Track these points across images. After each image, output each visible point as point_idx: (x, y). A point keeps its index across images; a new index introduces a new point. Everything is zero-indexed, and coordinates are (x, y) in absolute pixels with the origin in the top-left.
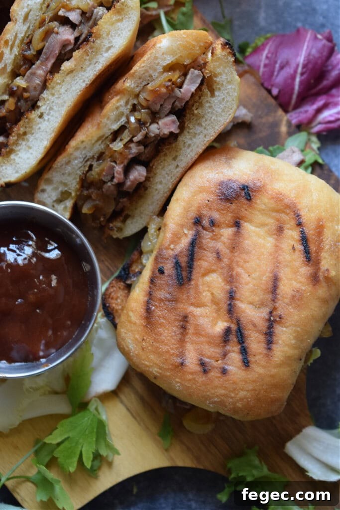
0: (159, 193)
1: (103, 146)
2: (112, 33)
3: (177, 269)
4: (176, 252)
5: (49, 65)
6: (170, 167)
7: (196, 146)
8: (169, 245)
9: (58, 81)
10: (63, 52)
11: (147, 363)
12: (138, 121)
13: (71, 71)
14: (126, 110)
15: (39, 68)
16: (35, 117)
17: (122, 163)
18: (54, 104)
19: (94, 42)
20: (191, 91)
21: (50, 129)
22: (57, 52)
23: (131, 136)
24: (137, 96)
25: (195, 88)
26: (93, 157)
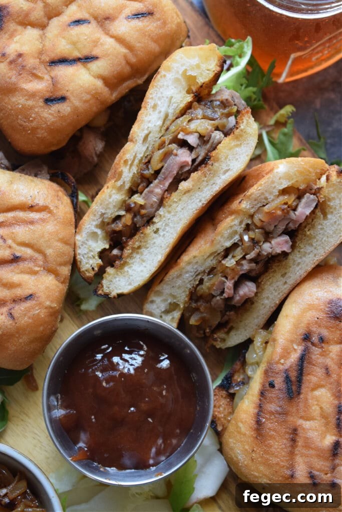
0: (264, 308)
1: (214, 262)
2: (230, 157)
3: (287, 383)
4: (286, 367)
5: (167, 184)
6: (278, 283)
7: (305, 264)
8: (280, 360)
9: (175, 200)
10: (180, 173)
11: (256, 474)
12: (252, 240)
13: (188, 191)
14: (240, 229)
15: (157, 186)
16: (151, 232)
17: (233, 278)
18: (170, 221)
19: (212, 165)
20: (305, 214)
21: (165, 244)
22: (175, 172)
23: (244, 254)
24: (252, 216)
25: (310, 211)
26: (204, 272)
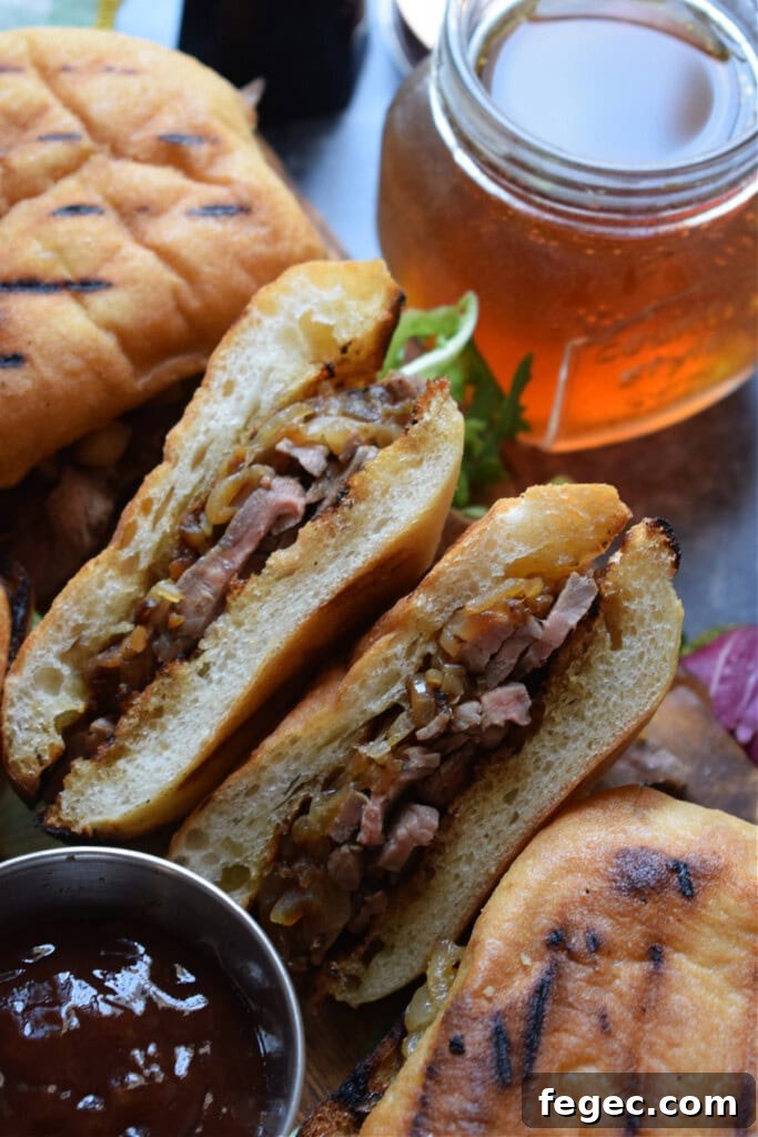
0: (461, 885)
1: (341, 755)
2: (395, 490)
3: (497, 1045)
4: (499, 1006)
5: (240, 557)
6: (496, 818)
7: (564, 767)
8: (482, 987)
9: (257, 592)
10: (275, 533)
12: (434, 690)
13: (290, 572)
14: (406, 668)
15: (214, 561)
16: (190, 673)
17: (383, 793)
18: (238, 645)
19: (351, 506)
20: (566, 625)
21: (222, 701)
22: (262, 528)
23: (412, 727)
24: (436, 635)
25: (578, 618)
26: (313, 781)
